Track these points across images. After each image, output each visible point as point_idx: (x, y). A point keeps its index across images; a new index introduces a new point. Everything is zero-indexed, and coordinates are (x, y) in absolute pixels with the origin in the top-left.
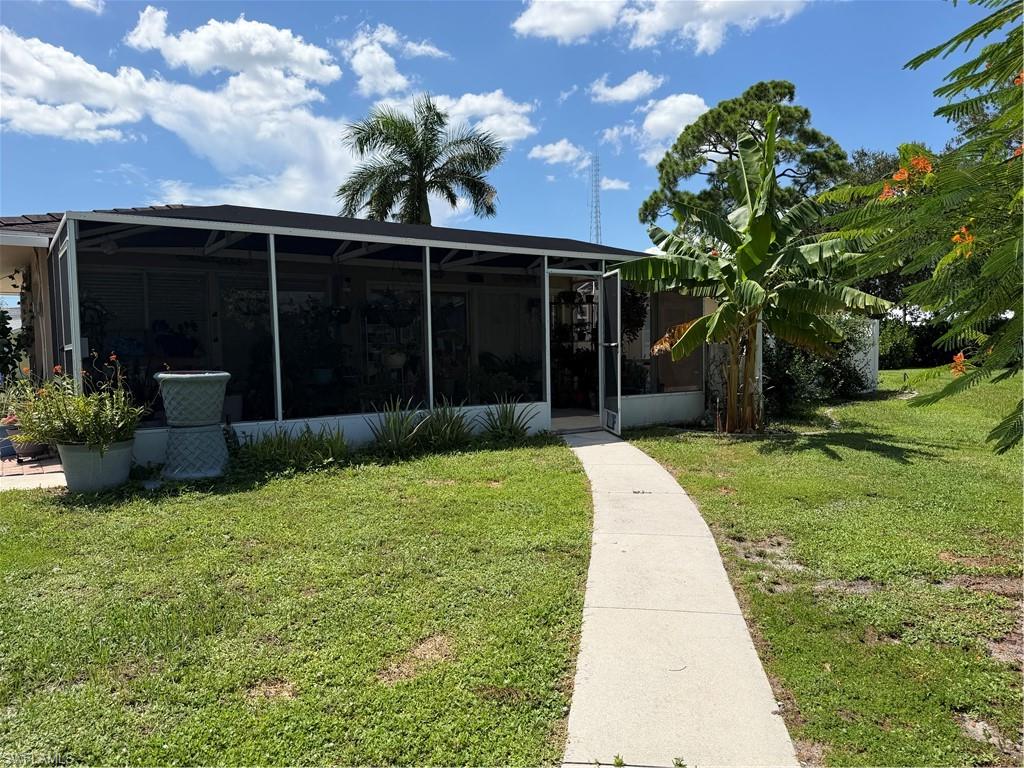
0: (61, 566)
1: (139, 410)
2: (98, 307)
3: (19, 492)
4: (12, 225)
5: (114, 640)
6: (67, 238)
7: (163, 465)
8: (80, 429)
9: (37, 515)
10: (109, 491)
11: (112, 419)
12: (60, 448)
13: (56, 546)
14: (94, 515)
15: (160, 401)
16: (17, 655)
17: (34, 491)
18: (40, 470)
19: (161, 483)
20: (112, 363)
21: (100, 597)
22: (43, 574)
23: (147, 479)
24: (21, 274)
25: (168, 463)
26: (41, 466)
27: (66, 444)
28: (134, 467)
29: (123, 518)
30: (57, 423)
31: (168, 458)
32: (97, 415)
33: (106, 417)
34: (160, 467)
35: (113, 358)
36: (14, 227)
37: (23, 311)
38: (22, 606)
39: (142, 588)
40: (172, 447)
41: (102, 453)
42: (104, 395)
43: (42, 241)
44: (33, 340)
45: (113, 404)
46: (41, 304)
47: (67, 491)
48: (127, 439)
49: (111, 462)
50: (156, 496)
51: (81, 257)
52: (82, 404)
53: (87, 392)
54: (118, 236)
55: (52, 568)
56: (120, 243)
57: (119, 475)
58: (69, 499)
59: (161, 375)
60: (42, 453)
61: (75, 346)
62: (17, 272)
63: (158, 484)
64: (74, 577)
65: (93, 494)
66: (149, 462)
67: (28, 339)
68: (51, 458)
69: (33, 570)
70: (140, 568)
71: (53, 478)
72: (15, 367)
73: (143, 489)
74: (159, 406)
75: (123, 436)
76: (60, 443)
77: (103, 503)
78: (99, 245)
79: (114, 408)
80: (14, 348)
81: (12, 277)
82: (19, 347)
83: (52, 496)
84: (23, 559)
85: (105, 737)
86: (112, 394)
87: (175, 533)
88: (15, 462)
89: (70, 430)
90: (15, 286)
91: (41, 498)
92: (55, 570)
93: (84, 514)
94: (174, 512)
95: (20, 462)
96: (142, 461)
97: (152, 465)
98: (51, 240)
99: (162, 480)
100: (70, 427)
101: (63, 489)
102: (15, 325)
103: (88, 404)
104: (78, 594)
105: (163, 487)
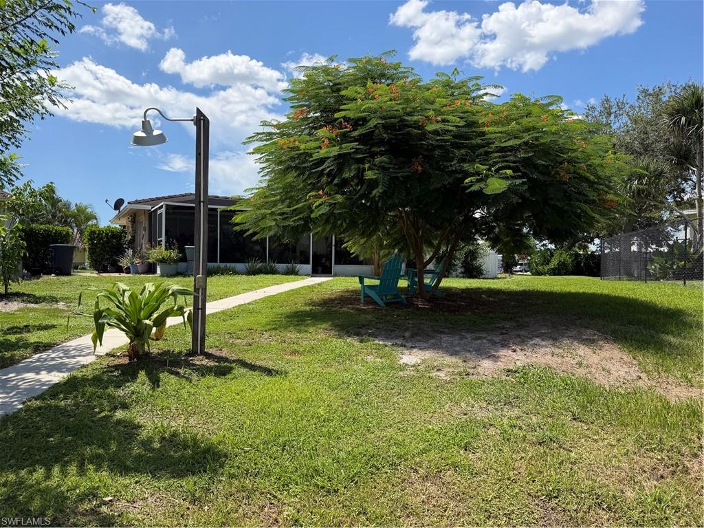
1: (180, 256)
6: (163, 209)
11: (174, 257)
15: (186, 254)
20: (174, 242)
24: (132, 217)
32: (170, 256)
36: (141, 203)
41: (171, 265)
43: (148, 207)
44: (135, 241)
49: (173, 268)
53: (166, 249)
57: (174, 272)
59: (185, 246)
61: (163, 239)
75: (176, 262)
76: (161, 262)
79: (174, 254)
81: (129, 218)
86: (173, 250)
90: (130, 221)
98: (152, 208)
103: (167, 253)
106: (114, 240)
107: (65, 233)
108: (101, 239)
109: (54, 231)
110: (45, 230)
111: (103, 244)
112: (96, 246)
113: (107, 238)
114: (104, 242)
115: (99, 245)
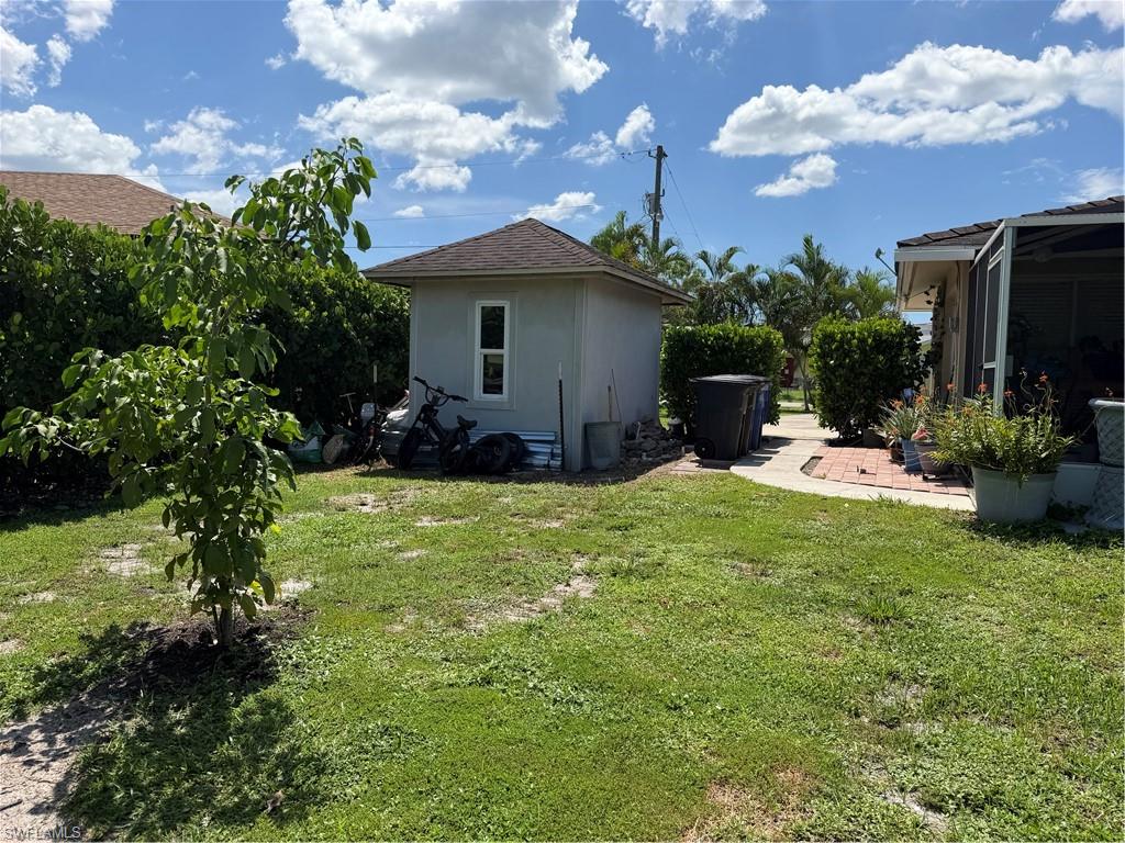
0: (976, 594)
1: (1068, 441)
2: (1022, 322)
3: (929, 509)
4: (939, 240)
5: (1041, 695)
6: (1003, 248)
7: (1087, 508)
8: (999, 454)
9: (948, 535)
10: (1023, 527)
11: (1035, 447)
12: (974, 471)
13: (971, 573)
14: (1007, 548)
16: (938, 672)
17: (942, 510)
18: (945, 490)
19: (1086, 529)
20: (1042, 384)
21: (1021, 641)
22: (959, 598)
23: (1066, 521)
24: (936, 289)
25: (1095, 506)
26: (946, 486)
27: (983, 467)
28: (1051, 505)
29: (1042, 559)
30: (976, 445)
31: (1096, 501)
32: (1018, 441)
33: (1029, 444)
34: (1084, 510)
35: (1044, 378)
36: (942, 242)
37: (935, 327)
38: (939, 625)
39: (1069, 646)
40: (1102, 489)
41: (1020, 483)
42: (1028, 419)
43: (967, 253)
44: (941, 357)
45: (1036, 430)
46: (958, 319)
47: (975, 517)
48: (1049, 472)
49: (1028, 495)
50: (1080, 543)
51: (1016, 267)
52: (1002, 426)
53: (1008, 413)
54: (1051, 241)
55: (967, 595)
56: (1055, 248)
58: (979, 525)
59: (1099, 402)
60: (946, 473)
61: (999, 365)
62: (932, 287)
63: (1082, 530)
64: (991, 610)
65: (1006, 526)
66: (1070, 502)
67: (936, 355)
68: (955, 479)
69: (949, 591)
70: (1065, 623)
71: (962, 501)
72: (922, 383)
73: (1063, 531)
74: (1092, 437)
75: (1045, 468)
76: (976, 466)
77: (1017, 537)
78: (1030, 253)
79: (1038, 434)
80: (921, 364)
81: (927, 293)
82: (927, 363)
83: (961, 519)
84: (938, 577)
85: (1039, 798)
86: (1037, 419)
87: (1107, 593)
88: (920, 478)
89: (987, 453)
90: (929, 302)
91: (951, 519)
92: (970, 597)
93: (994, 545)
94: (1103, 567)
95: (925, 479)
96: (1061, 499)
97: (1073, 507)
98: (977, 252)
99: (1088, 526)
100: (989, 451)
101: (971, 514)
102: (926, 339)
103: (1009, 428)
104: (996, 630)
105: (1087, 534)
106: (881, 358)
107: (760, 342)
108: (847, 354)
109: (737, 339)
110: (718, 338)
111: (852, 368)
112: (833, 373)
113: (863, 352)
114: (854, 363)
115: (842, 371)
